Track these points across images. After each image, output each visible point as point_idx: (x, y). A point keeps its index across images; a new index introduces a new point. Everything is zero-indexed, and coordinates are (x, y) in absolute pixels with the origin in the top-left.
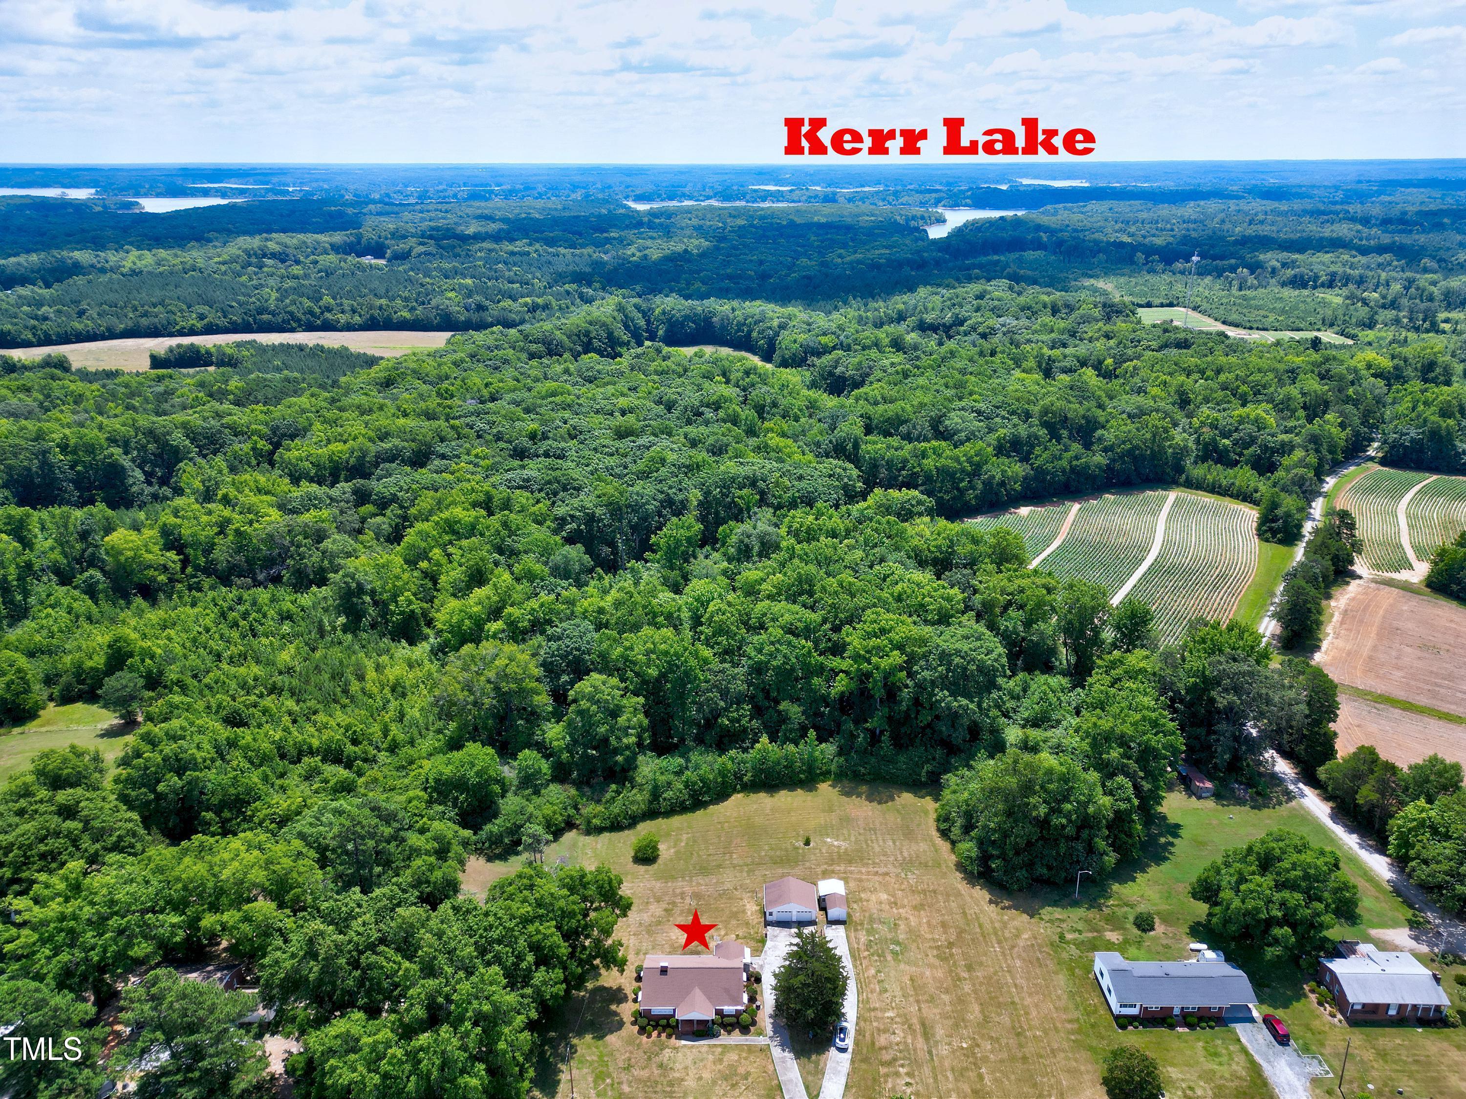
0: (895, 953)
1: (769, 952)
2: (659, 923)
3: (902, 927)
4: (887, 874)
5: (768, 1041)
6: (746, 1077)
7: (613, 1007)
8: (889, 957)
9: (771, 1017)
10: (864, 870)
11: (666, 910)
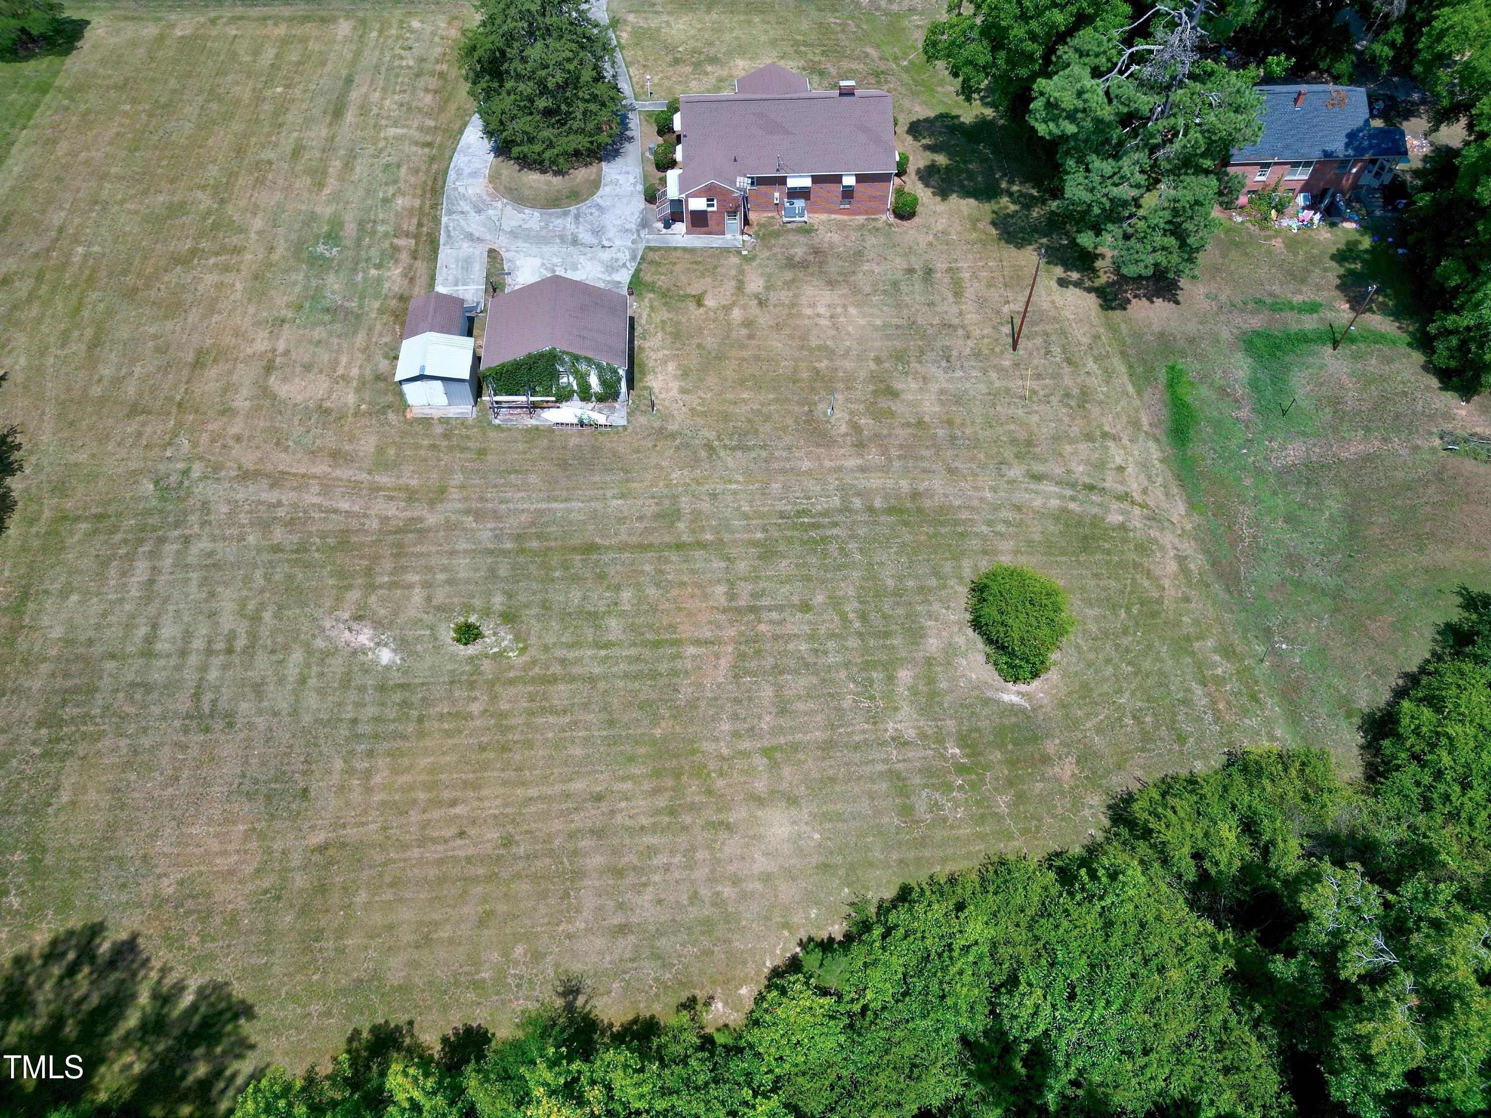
0: (333, 237)
1: (625, 256)
2: (899, 357)
3: (281, 301)
4: (245, 476)
5: (637, 104)
6: (677, 62)
7: (941, 159)
8: (350, 229)
9: (630, 139)
10: (312, 497)
11: (894, 394)
